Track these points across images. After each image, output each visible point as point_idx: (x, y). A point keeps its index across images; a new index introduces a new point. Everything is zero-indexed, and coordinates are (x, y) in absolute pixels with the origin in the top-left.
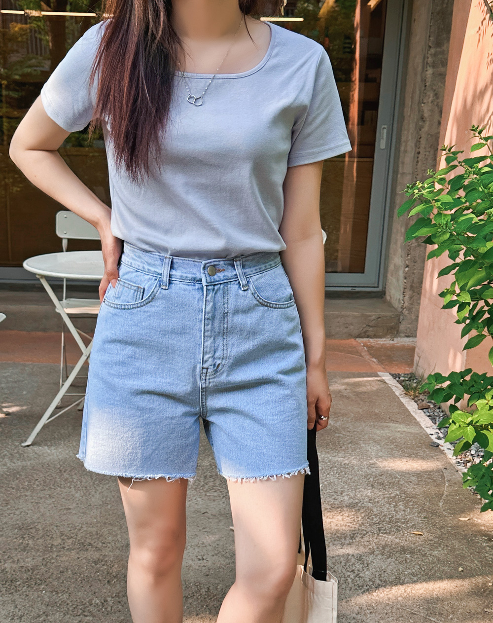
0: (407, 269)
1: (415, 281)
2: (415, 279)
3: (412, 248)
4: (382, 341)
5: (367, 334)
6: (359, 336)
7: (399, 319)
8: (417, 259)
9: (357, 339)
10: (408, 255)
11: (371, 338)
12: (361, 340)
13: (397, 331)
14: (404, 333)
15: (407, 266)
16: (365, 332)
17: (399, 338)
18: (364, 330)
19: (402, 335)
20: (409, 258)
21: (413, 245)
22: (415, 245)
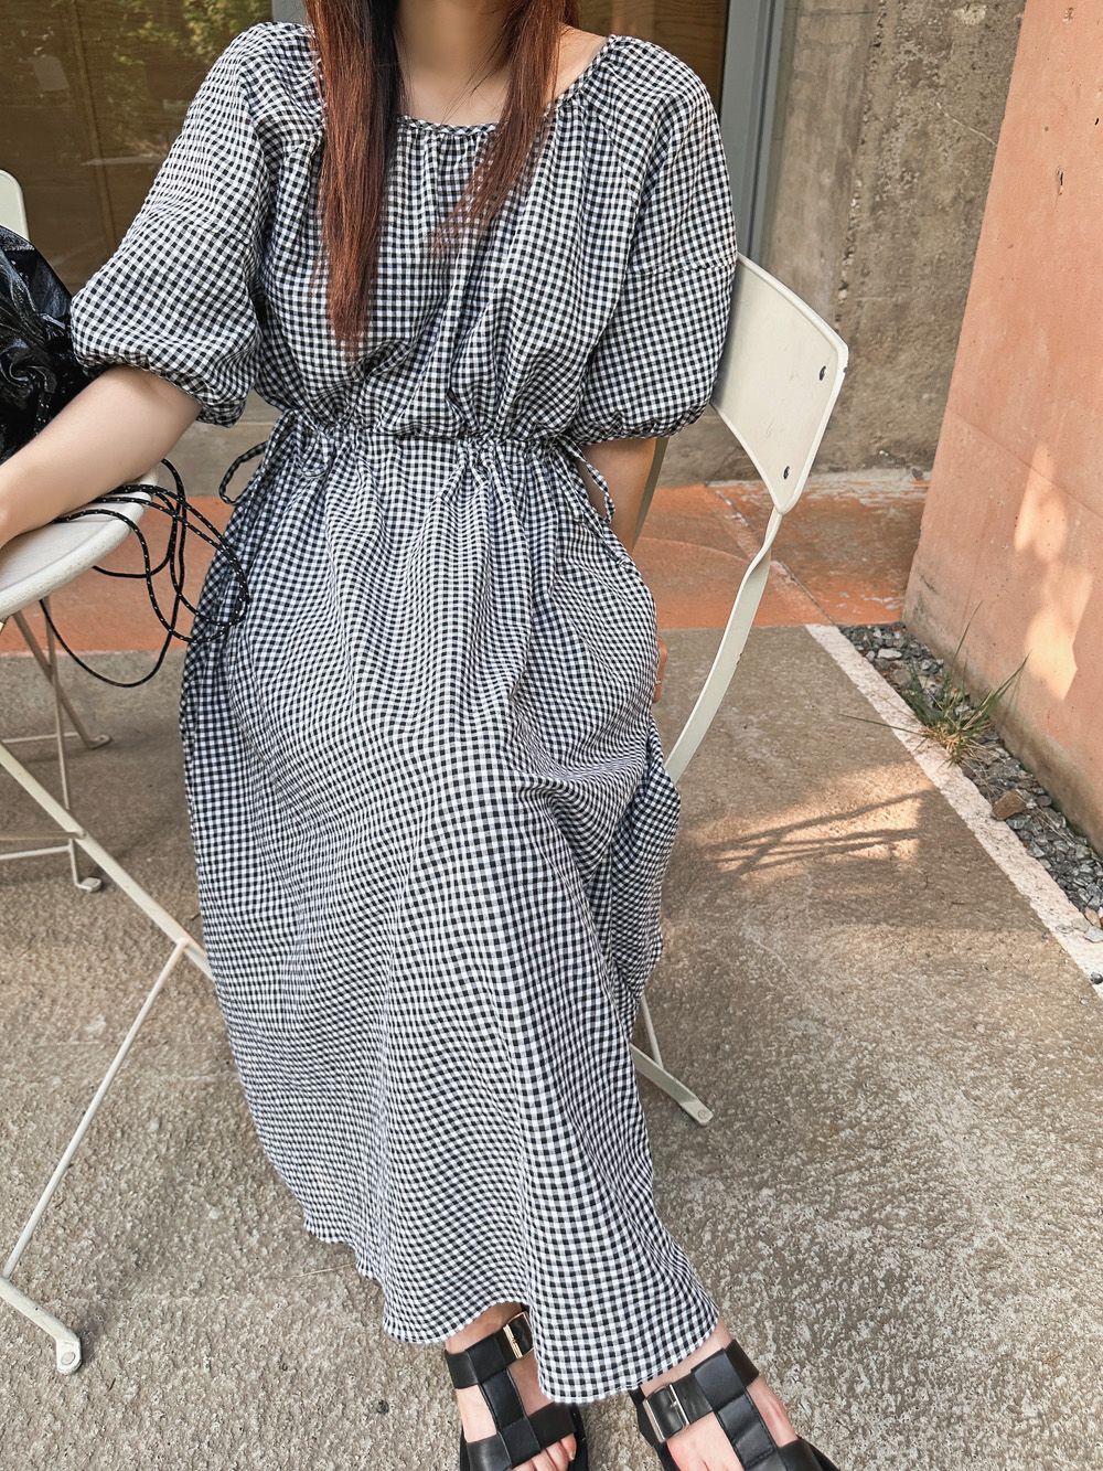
0: (843, 294)
1: (862, 326)
2: (864, 321)
3: (859, 235)
5: (737, 468)
6: (718, 476)
8: (872, 266)
9: (713, 485)
10: (848, 254)
11: (746, 478)
12: (723, 484)
15: (845, 286)
16: (731, 466)
18: (730, 460)
20: (850, 261)
21: (862, 226)
22: (867, 225)
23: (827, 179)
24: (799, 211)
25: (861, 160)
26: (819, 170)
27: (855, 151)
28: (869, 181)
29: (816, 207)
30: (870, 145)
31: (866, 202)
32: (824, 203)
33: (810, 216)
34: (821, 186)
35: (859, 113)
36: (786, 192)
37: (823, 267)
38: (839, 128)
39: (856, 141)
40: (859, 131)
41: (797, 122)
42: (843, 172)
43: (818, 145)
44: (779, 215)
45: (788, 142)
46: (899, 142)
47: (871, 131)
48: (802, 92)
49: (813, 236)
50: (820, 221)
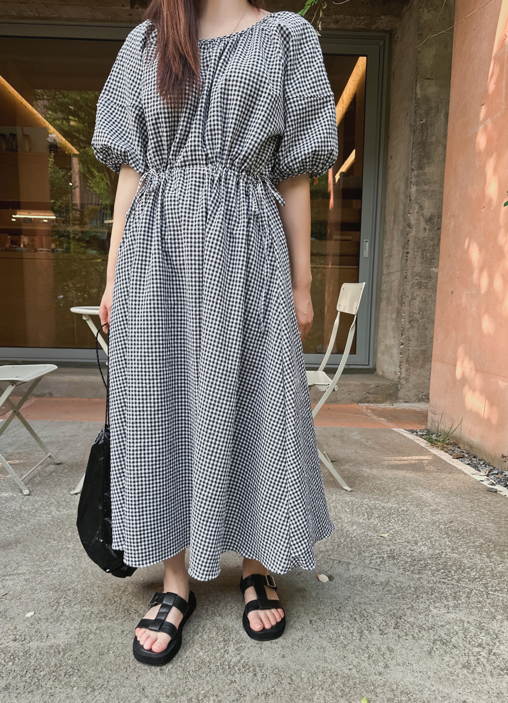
0: (402, 346)
1: (410, 356)
3: (405, 329)
4: (382, 406)
5: (367, 400)
6: (361, 402)
7: (397, 387)
8: (411, 338)
9: (359, 404)
10: (402, 335)
11: (371, 403)
12: (363, 404)
13: (396, 398)
14: (402, 399)
15: (402, 344)
16: (365, 398)
17: (398, 404)
18: (365, 396)
19: (402, 401)
20: (403, 337)
21: (406, 327)
22: (408, 326)
23: (394, 316)
24: (386, 327)
25: (404, 308)
26: (391, 314)
27: (401, 306)
28: (407, 314)
29: (391, 325)
30: (406, 304)
31: (407, 319)
32: (393, 323)
33: (389, 328)
34: (392, 319)
35: (402, 297)
36: (381, 324)
37: (395, 341)
38: (396, 302)
39: (402, 303)
40: (402, 300)
41: (384, 304)
42: (399, 312)
43: (390, 308)
44: (380, 331)
45: (381, 309)
46: (417, 303)
47: (407, 300)
48: (384, 295)
49: (391, 333)
50: (393, 328)
